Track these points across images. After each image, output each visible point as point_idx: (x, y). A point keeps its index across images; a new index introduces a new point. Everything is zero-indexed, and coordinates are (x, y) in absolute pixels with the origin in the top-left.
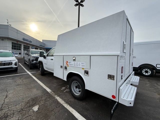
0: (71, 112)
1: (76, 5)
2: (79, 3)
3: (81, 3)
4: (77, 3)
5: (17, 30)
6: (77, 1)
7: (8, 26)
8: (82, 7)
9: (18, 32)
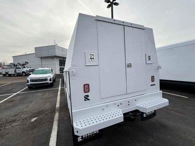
0: (53, 129)
1: (109, 6)
2: (112, 3)
3: (114, 2)
4: (110, 3)
5: (62, 48)
6: (108, 2)
7: (55, 45)
8: (117, 5)
9: (63, 50)
